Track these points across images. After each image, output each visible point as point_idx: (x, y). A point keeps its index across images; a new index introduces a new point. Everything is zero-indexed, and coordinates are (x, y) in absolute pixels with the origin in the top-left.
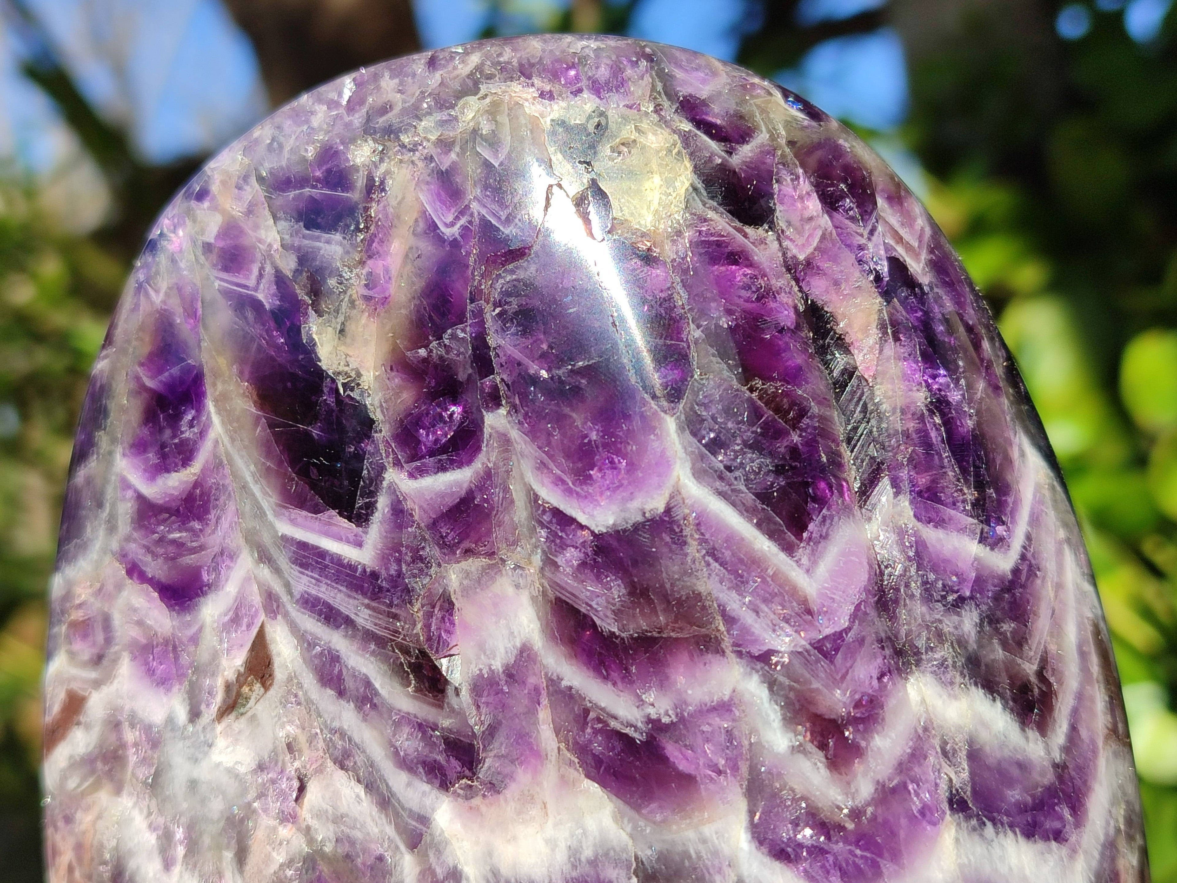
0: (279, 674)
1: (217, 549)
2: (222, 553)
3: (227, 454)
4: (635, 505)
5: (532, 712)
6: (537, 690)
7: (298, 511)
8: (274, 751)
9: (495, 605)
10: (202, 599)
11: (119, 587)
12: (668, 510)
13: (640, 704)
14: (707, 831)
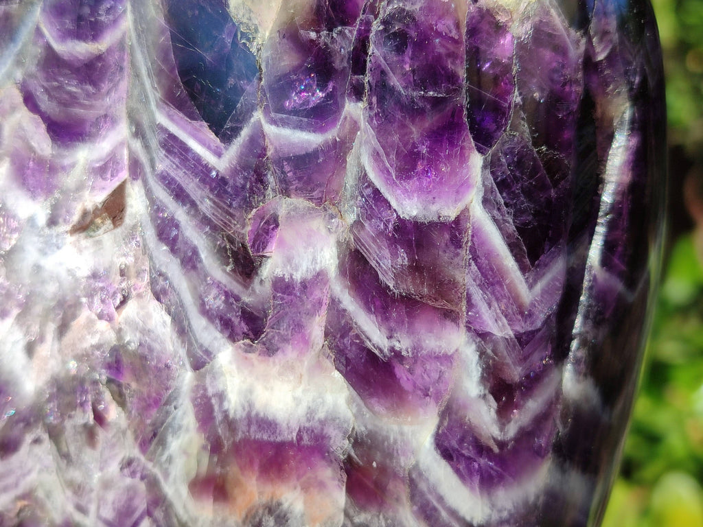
0: (128, 220)
1: (102, 112)
2: (106, 116)
3: (132, 47)
4: (434, 208)
5: (311, 314)
6: (320, 303)
7: (176, 111)
8: (108, 271)
9: (309, 236)
10: (81, 145)
11: (13, 109)
12: (457, 221)
13: (390, 337)
14: (406, 429)
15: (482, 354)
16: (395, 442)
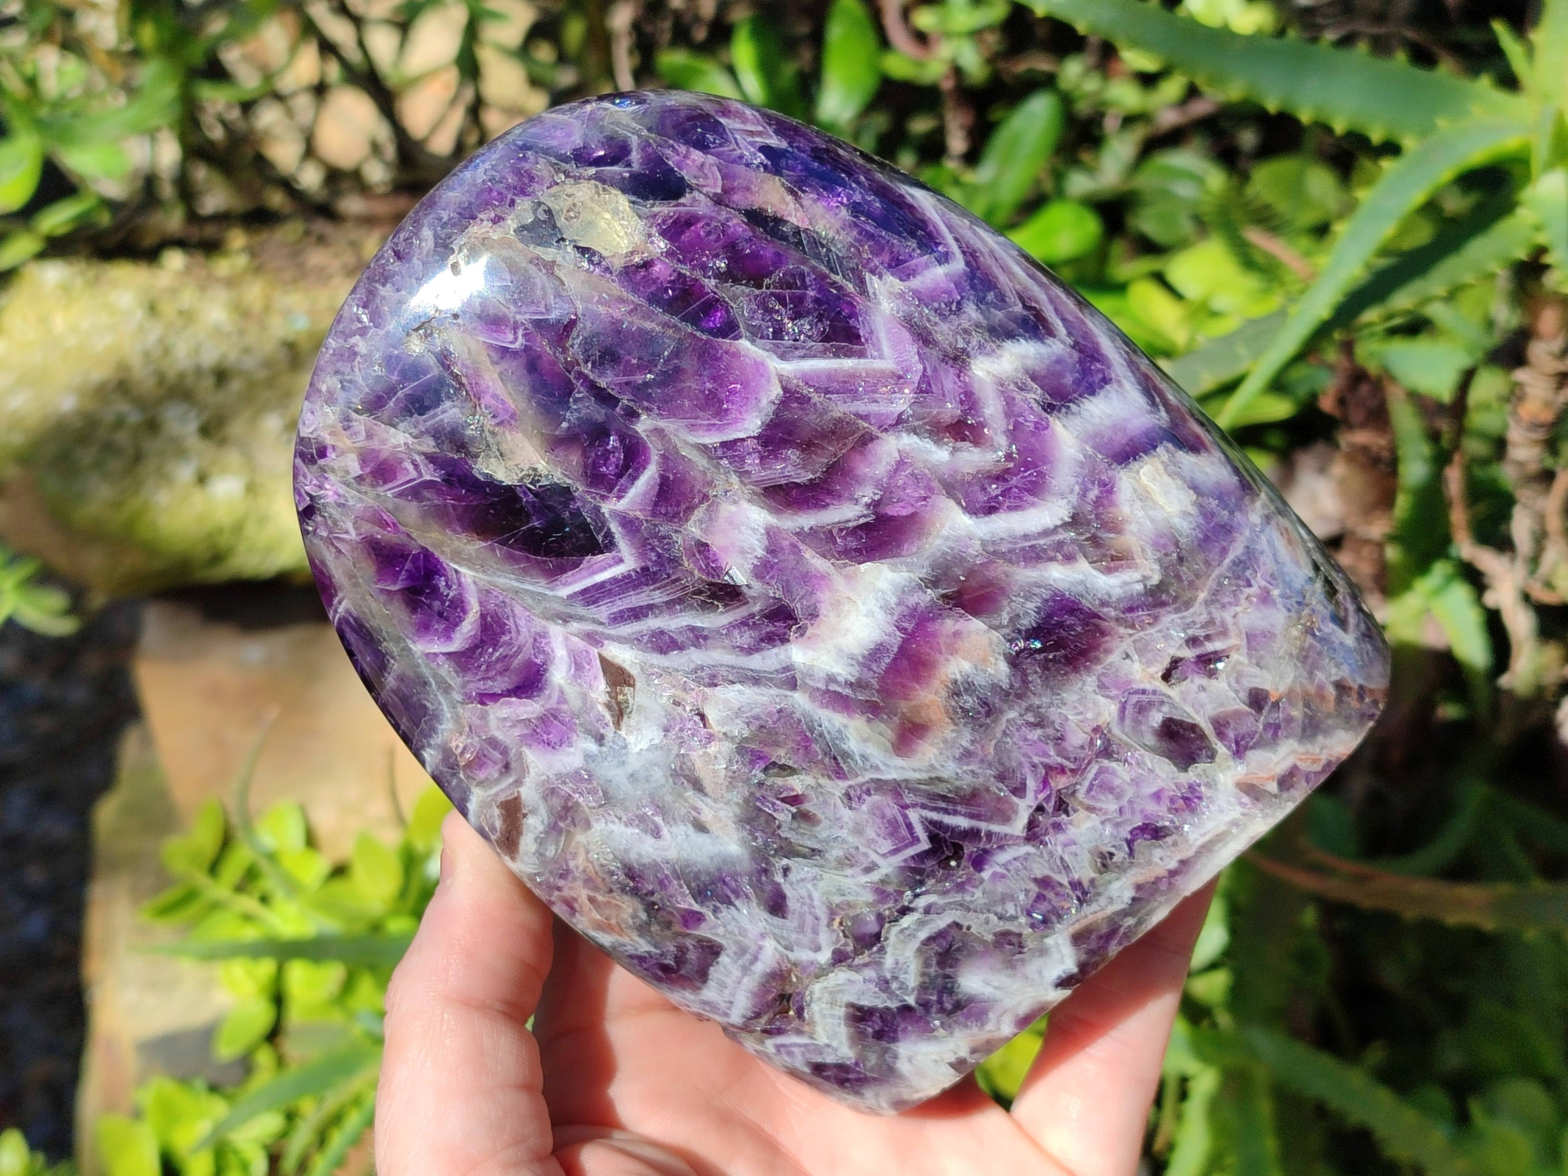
0: (634, 671)
1: (531, 640)
2: (535, 640)
3: (489, 582)
4: (764, 402)
5: (800, 559)
6: (794, 546)
7: (565, 576)
8: (668, 714)
9: (731, 523)
10: (548, 675)
11: (484, 717)
12: (785, 389)
13: (856, 502)
14: (945, 532)
15: (915, 431)
16: (952, 548)
